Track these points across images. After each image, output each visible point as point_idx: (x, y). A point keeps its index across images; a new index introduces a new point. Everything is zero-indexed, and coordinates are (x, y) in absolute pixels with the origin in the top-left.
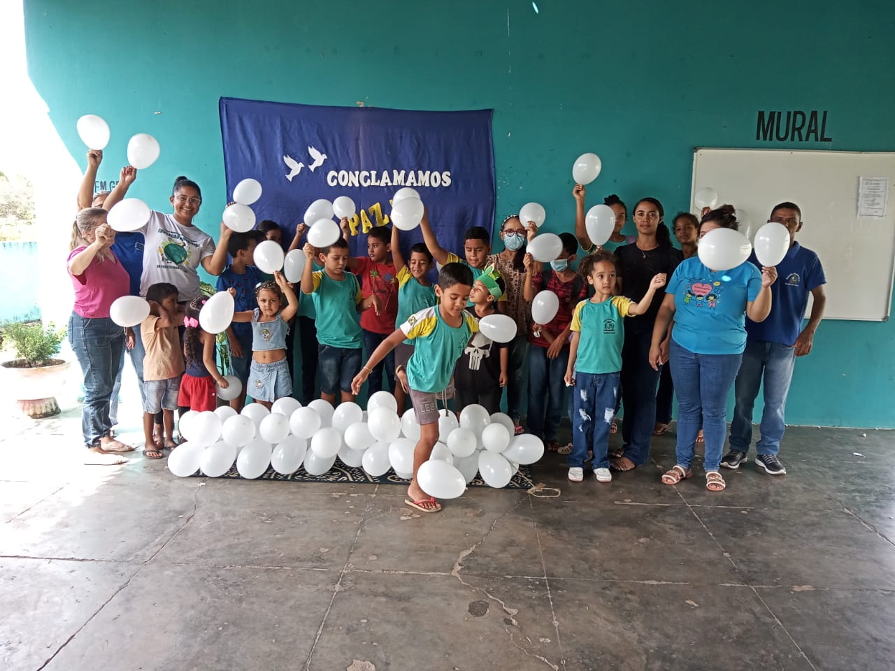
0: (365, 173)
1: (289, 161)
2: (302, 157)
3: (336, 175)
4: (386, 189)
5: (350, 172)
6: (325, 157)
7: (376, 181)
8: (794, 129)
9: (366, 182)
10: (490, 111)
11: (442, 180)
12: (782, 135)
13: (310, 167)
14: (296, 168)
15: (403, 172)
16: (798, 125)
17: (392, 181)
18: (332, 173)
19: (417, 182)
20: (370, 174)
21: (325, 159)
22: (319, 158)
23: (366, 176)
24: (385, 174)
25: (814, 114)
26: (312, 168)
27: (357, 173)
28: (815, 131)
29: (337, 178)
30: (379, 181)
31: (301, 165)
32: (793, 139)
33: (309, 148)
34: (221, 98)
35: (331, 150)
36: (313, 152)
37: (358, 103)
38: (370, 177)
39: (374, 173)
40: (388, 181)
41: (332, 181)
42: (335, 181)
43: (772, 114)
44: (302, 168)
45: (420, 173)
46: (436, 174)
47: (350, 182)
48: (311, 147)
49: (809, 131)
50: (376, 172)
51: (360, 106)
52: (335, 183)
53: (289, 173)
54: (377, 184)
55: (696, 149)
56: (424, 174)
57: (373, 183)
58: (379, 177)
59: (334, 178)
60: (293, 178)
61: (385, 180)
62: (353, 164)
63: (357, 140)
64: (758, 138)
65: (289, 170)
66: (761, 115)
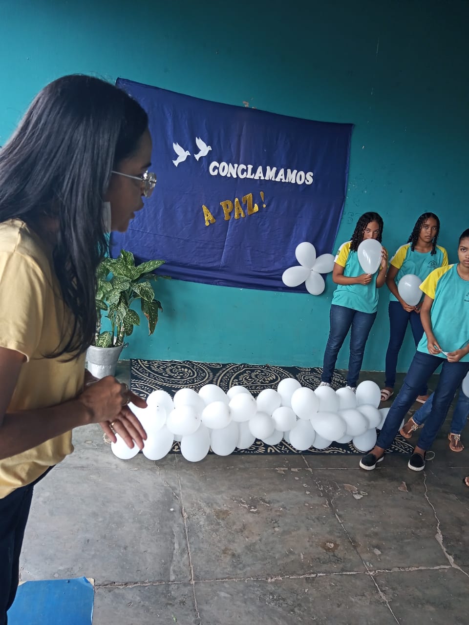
0: (243, 166)
1: (177, 148)
2: (190, 147)
3: (218, 166)
4: (258, 182)
5: (230, 164)
6: (209, 148)
7: (252, 175)
9: (242, 174)
11: (306, 178)
13: (195, 155)
14: (182, 154)
15: (275, 169)
17: (264, 176)
18: (214, 164)
19: (285, 179)
20: (247, 168)
21: (210, 151)
22: (204, 149)
23: (243, 169)
24: (260, 169)
26: (197, 157)
27: (236, 165)
29: (218, 169)
30: (254, 174)
31: (188, 153)
33: (197, 138)
34: (118, 78)
35: (215, 142)
36: (200, 143)
37: (244, 102)
38: (247, 171)
39: (250, 167)
40: (262, 175)
41: (214, 170)
42: (217, 170)
44: (188, 156)
45: (289, 171)
46: (302, 173)
47: (229, 173)
48: (198, 138)
50: (252, 166)
51: (246, 106)
52: (216, 173)
53: (176, 159)
54: (252, 177)
56: (292, 172)
57: (249, 176)
58: (254, 171)
59: (215, 168)
60: (179, 164)
61: (259, 174)
62: (234, 157)
63: (240, 136)
65: (176, 156)
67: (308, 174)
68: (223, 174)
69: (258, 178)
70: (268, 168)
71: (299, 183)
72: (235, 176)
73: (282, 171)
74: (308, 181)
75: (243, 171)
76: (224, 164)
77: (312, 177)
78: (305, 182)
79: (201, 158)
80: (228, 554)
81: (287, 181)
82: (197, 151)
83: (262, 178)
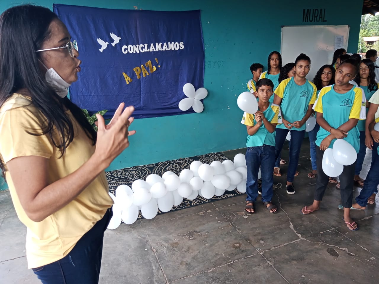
0: (142, 45)
1: (100, 41)
2: (107, 39)
3: (127, 48)
4: (153, 53)
5: (134, 45)
6: (120, 38)
7: (148, 49)
8: (315, 17)
9: (142, 50)
10: (199, 11)
11: (180, 46)
12: (311, 20)
13: (112, 44)
14: (104, 45)
15: (161, 44)
16: (316, 15)
17: (156, 49)
18: (124, 47)
19: (168, 48)
20: (144, 46)
21: (120, 40)
22: (116, 39)
23: (142, 47)
24: (152, 45)
25: (321, 10)
26: (113, 44)
27: (137, 46)
28: (322, 17)
29: (127, 49)
30: (149, 49)
31: (107, 43)
32: (314, 21)
33: (110, 33)
34: (54, 4)
35: (122, 34)
36: (113, 36)
37: (134, 7)
38: (144, 47)
39: (146, 45)
40: (154, 48)
41: (125, 51)
42: (127, 51)
43: (308, 10)
44: (108, 45)
45: (169, 43)
46: (177, 43)
47: (134, 51)
48: (112, 33)
49: (320, 18)
50: (147, 44)
51: (136, 9)
52: (126, 52)
53: (101, 48)
54: (148, 51)
55: (282, 27)
56: (171, 44)
57: (146, 50)
58: (149, 47)
59: (125, 49)
60: (103, 50)
61: (152, 48)
62: (135, 41)
63: (136, 28)
64: (303, 21)
65: (100, 47)
66: (304, 10)
67: (181, 43)
68: (131, 52)
69: (152, 51)
70: (157, 44)
71: (177, 49)
72: (138, 52)
73: (165, 44)
74: (181, 47)
75: (142, 48)
76: (130, 46)
77: (183, 44)
78: (179, 48)
79: (116, 45)
80: (183, 264)
81: (169, 49)
82: (112, 41)
83: (155, 50)
